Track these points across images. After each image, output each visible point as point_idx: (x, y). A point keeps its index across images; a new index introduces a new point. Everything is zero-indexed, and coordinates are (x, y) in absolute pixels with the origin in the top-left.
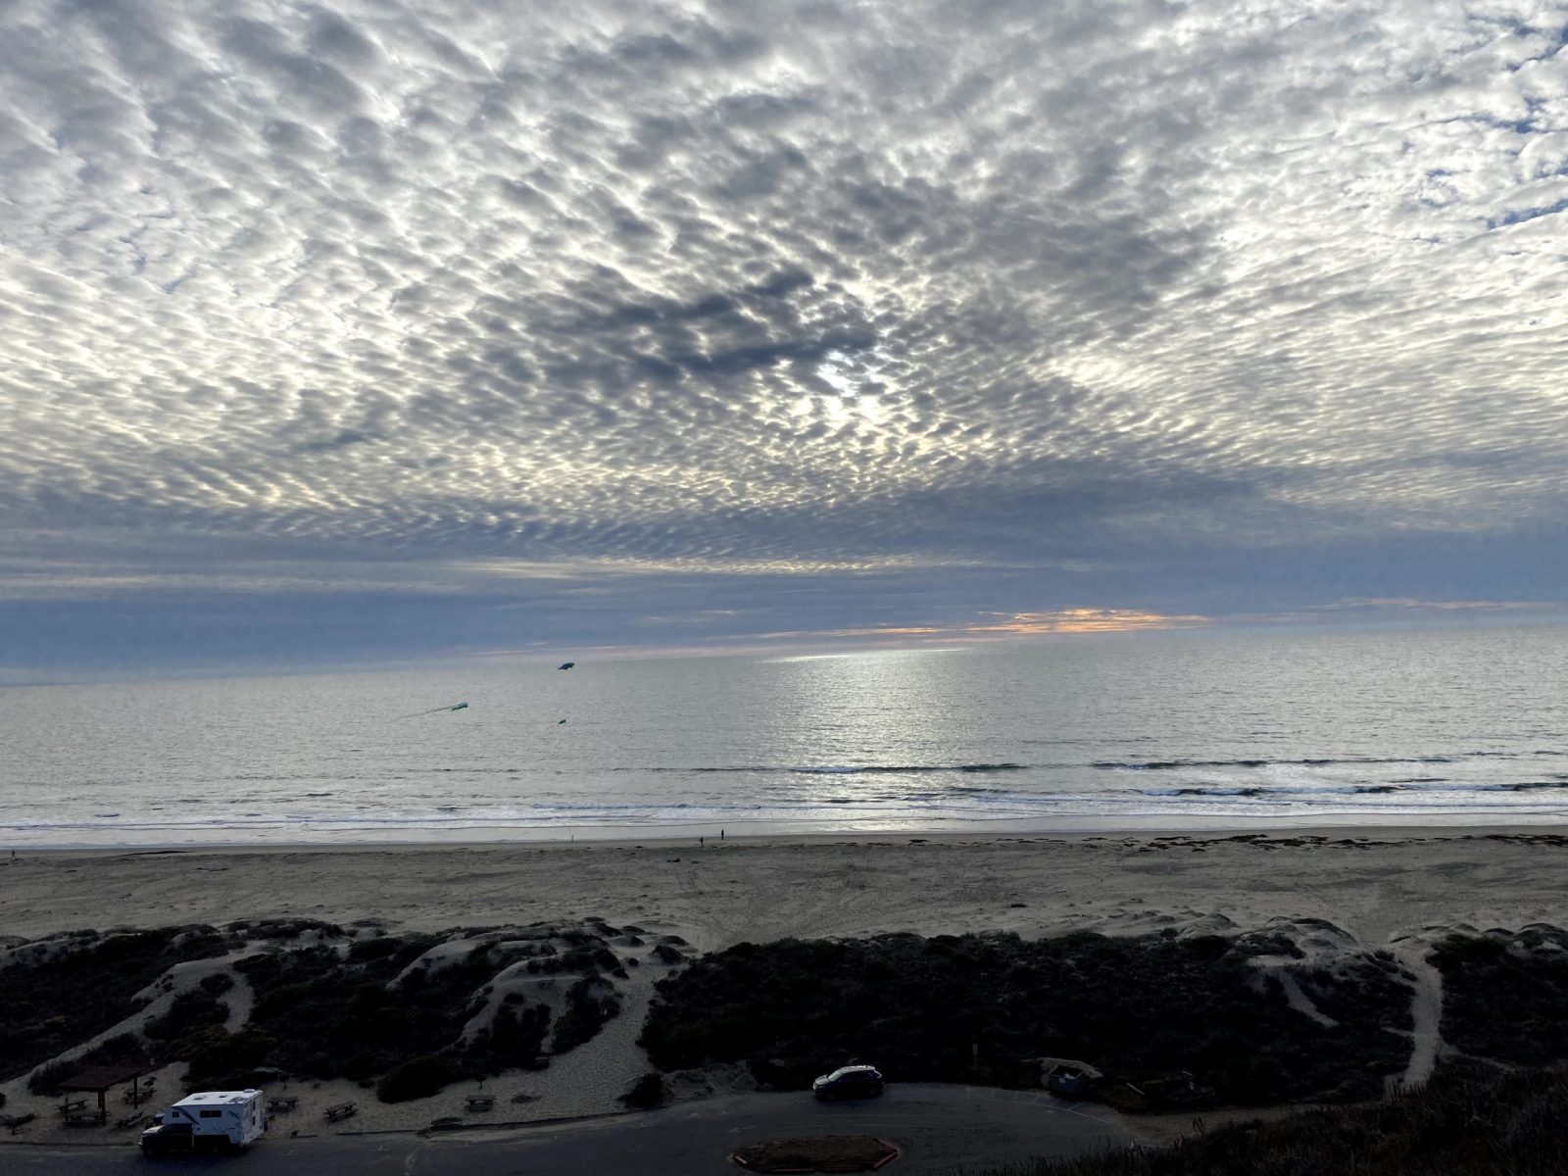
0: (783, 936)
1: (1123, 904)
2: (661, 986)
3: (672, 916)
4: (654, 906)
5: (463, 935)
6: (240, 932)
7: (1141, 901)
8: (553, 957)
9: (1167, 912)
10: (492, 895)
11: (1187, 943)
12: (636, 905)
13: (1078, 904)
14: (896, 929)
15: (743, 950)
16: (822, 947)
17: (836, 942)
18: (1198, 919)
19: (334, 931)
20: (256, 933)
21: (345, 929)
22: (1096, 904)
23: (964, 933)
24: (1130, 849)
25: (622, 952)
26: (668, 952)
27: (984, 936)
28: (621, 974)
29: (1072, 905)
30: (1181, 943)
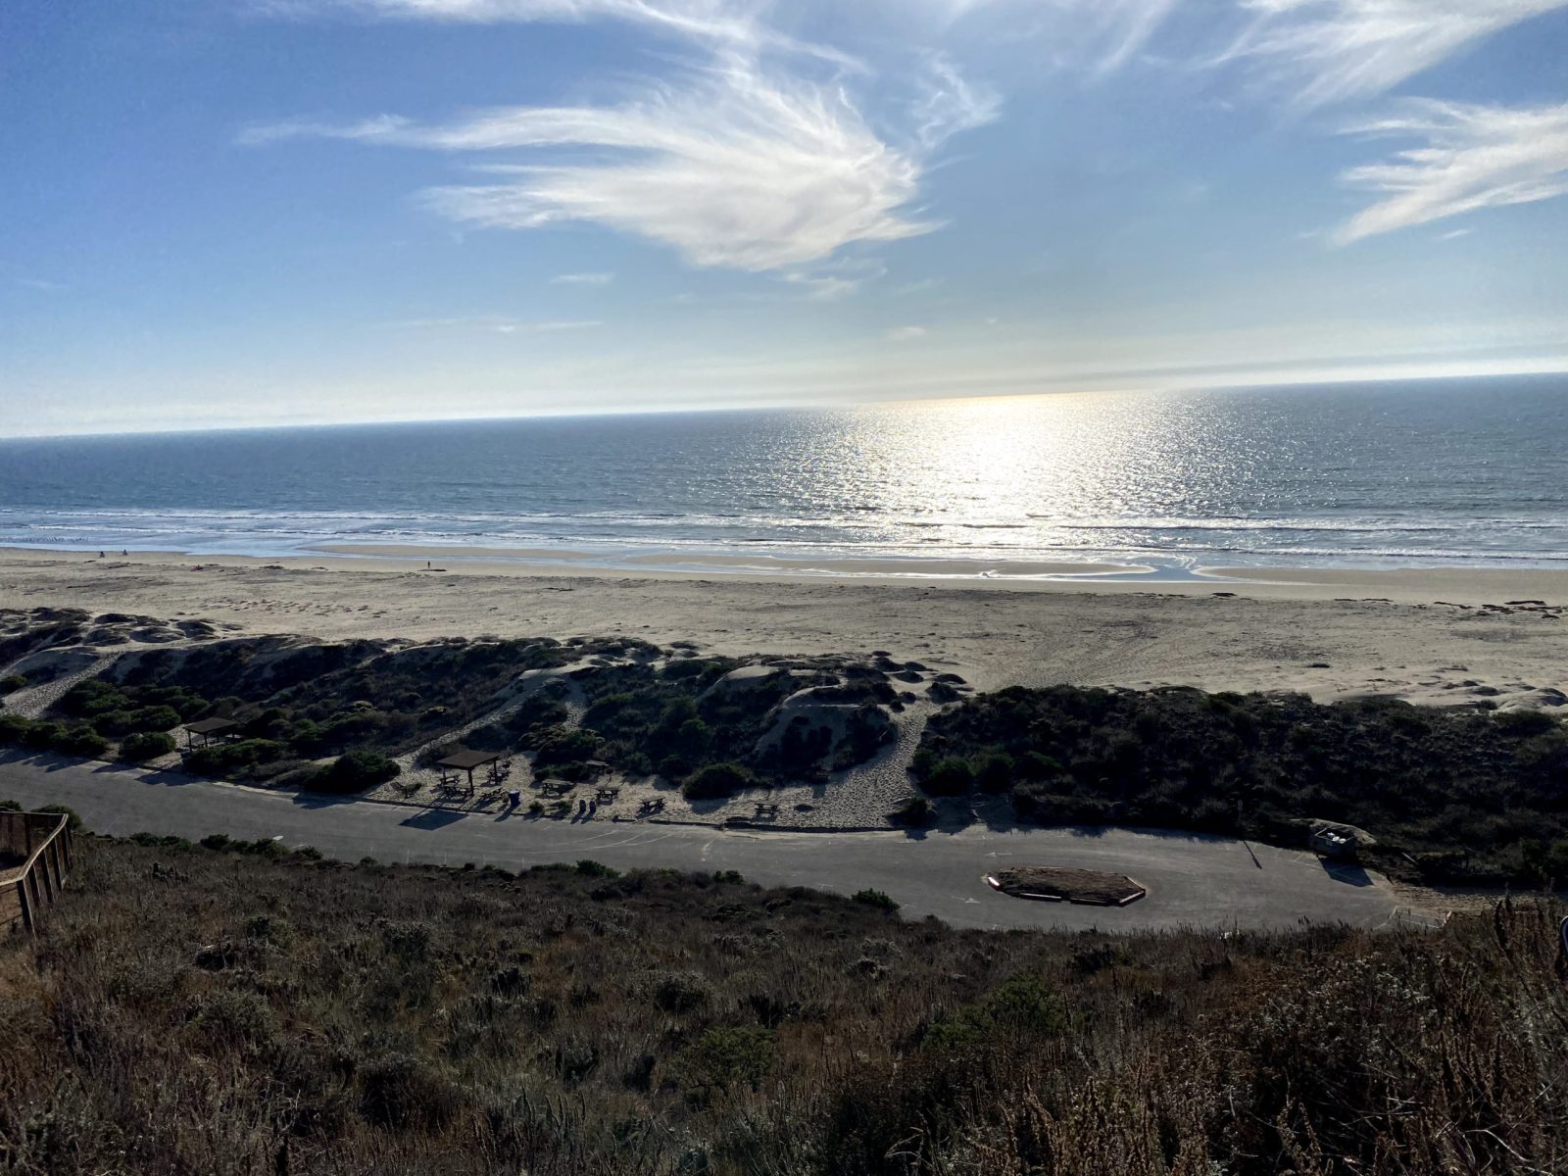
2: (934, 721)
3: (956, 655)
4: (940, 645)
5: (760, 661)
6: (578, 647)
8: (836, 686)
9: (1490, 682)
10: (795, 625)
11: (1501, 717)
13: (1389, 668)
14: (1180, 682)
15: (1016, 693)
16: (1098, 695)
17: (1112, 691)
18: (1526, 693)
19: (653, 652)
22: (1412, 669)
23: (1251, 691)
25: (899, 686)
26: (943, 689)
27: (1273, 695)
28: (898, 708)
29: (1382, 669)
30: (1495, 718)
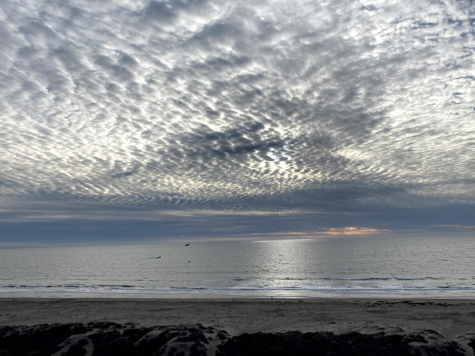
0: (258, 331)
1: (367, 323)
2: (219, 347)
3: (223, 324)
4: (217, 320)
5: (158, 328)
6: (91, 326)
7: (373, 322)
8: (186, 336)
9: (381, 326)
10: (167, 315)
11: (388, 337)
12: (212, 320)
13: (352, 323)
14: (294, 330)
15: (245, 335)
16: (270, 335)
17: (274, 334)
18: (392, 329)
19: (119, 326)
20: (96, 326)
21: (122, 325)
22: (358, 323)
23: (315, 332)
24: (368, 305)
25: (207, 335)
26: (222, 335)
27: (322, 333)
28: (207, 342)
29: (350, 323)
30: (386, 337)
